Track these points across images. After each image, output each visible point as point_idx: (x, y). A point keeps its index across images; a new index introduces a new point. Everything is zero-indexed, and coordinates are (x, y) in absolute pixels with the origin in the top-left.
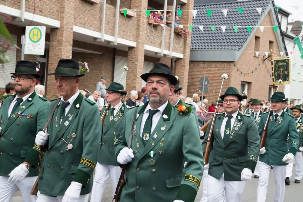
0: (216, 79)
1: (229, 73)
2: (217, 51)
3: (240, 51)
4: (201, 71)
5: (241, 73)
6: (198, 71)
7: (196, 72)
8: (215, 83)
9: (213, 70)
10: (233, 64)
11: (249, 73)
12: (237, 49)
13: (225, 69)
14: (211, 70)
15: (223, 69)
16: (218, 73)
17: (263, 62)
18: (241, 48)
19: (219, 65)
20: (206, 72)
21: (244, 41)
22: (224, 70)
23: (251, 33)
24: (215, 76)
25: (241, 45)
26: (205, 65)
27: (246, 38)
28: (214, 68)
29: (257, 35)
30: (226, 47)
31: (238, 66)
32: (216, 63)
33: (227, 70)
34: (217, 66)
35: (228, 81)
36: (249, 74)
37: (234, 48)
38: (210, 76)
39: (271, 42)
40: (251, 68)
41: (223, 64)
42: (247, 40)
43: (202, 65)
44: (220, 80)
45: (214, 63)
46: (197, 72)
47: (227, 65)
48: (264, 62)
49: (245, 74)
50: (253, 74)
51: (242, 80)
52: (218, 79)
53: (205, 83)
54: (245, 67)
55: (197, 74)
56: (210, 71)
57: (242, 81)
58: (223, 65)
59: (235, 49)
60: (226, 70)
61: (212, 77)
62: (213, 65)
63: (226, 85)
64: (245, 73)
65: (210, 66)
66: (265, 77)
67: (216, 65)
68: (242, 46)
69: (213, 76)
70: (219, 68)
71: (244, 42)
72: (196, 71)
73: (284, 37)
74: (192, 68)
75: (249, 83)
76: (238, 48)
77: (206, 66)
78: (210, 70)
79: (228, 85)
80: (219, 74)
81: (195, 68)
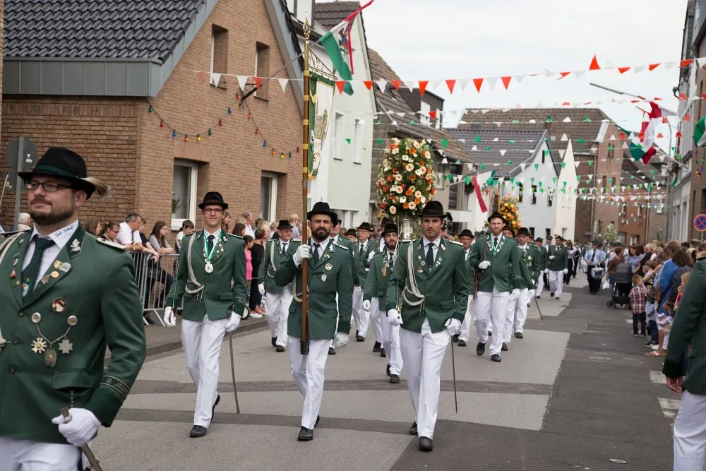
0: (95, 150)
1: (134, 133)
2: (97, 65)
3: (163, 65)
4: (50, 127)
5: (174, 136)
6: (39, 126)
7: (31, 131)
8: (93, 164)
9: (86, 123)
10: (143, 107)
11: (198, 136)
12: (155, 59)
13: (122, 119)
14: (81, 123)
15: (115, 119)
16: (103, 133)
17: (240, 105)
18: (167, 57)
19: (102, 106)
20: (63, 132)
21: (176, 36)
22: (117, 124)
23: (198, 16)
24: (92, 141)
25: (167, 49)
26: (61, 106)
27: (181, 29)
28: (89, 119)
29: (218, 23)
30: (122, 52)
31: (162, 111)
32: (93, 102)
33: (128, 125)
34: (97, 111)
35: (131, 156)
36: (199, 138)
37: (146, 56)
38: (78, 141)
39: (261, 48)
40: (205, 120)
41: (114, 107)
42: (184, 33)
43: (50, 108)
44: (106, 153)
45: (87, 102)
46: (37, 131)
47: (126, 109)
48: (244, 104)
49: (186, 136)
50: (210, 137)
51: (178, 156)
52: (102, 150)
53: (25, 157)
54: (185, 116)
55: (36, 135)
56: (78, 128)
57: (176, 159)
58: (115, 109)
59: (149, 59)
60: (124, 124)
61: (83, 146)
62: (85, 108)
63: (127, 170)
64: (187, 133)
65: (76, 110)
66: (248, 146)
67: (95, 109)
68: (170, 52)
69: (85, 141)
70: (105, 119)
71: (177, 41)
72: (34, 126)
73: (298, 35)
74: (19, 117)
75: (201, 165)
76: (157, 56)
77: (63, 111)
78: (75, 123)
79: (133, 170)
80: (105, 137)
81: (28, 117)
